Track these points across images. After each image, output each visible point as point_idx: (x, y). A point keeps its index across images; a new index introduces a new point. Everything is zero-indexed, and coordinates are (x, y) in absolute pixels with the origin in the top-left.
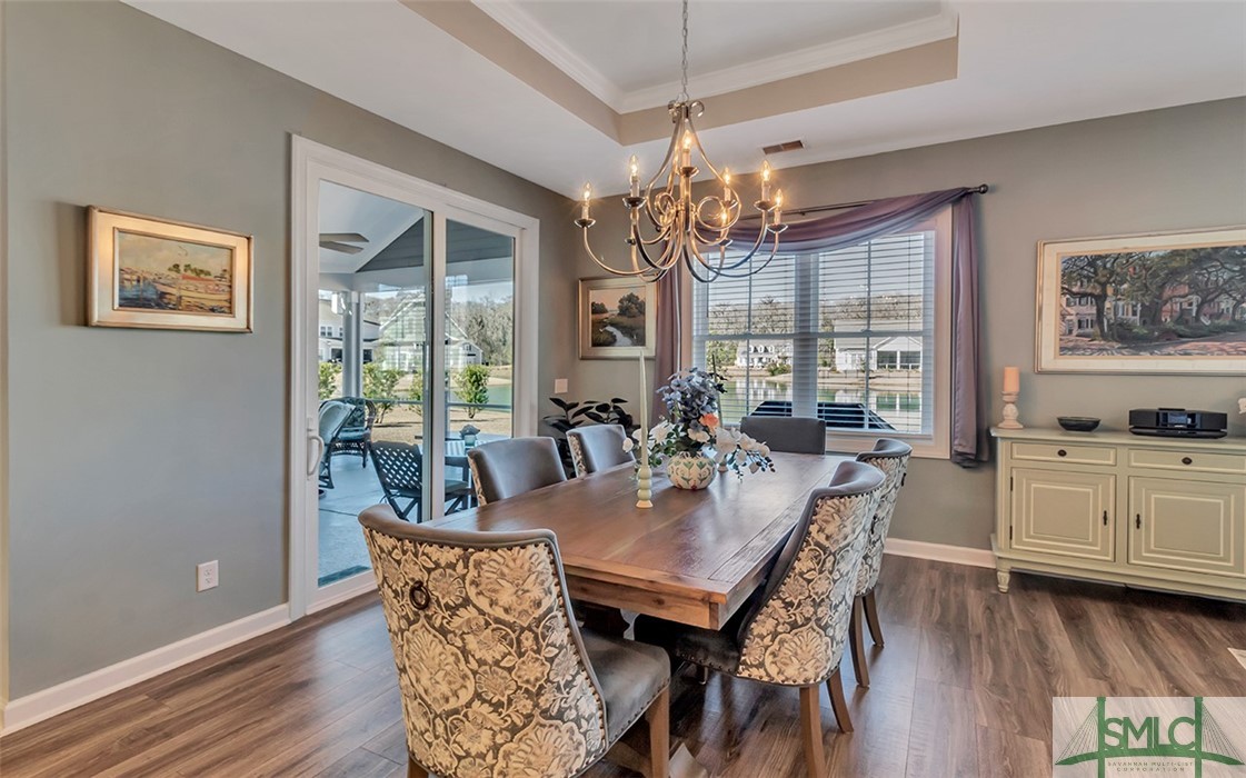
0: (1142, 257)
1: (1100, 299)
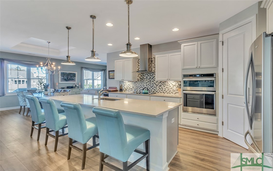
0: (67, 73)
1: (64, 76)
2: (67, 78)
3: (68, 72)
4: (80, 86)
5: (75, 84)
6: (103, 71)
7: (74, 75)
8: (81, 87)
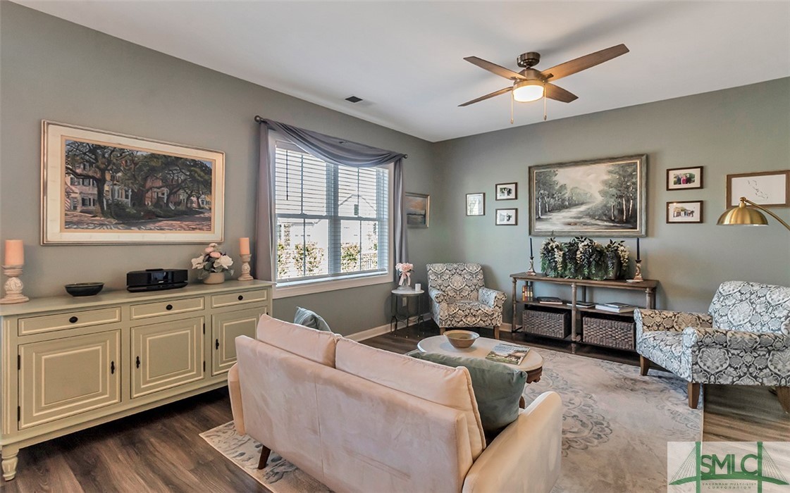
0: (131, 154)
1: (100, 182)
2: (138, 198)
3: (144, 147)
4: (247, 267)
5: (209, 250)
6: (392, 165)
7: (200, 176)
8: (254, 274)
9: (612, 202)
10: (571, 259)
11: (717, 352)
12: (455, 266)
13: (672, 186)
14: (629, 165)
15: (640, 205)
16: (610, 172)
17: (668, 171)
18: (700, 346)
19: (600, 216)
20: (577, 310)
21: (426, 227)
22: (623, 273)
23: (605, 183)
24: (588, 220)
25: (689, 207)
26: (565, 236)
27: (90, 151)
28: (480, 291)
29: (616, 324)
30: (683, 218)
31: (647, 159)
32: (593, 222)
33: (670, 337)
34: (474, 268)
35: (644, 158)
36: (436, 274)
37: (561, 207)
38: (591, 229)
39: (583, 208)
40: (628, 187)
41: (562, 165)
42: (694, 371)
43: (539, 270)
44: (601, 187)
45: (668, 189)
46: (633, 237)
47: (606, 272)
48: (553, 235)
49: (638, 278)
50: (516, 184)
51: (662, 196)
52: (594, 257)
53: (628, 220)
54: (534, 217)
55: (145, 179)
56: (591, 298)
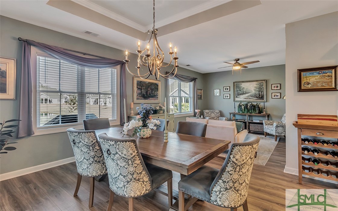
9: (257, 93)
10: (246, 108)
11: (281, 128)
12: (212, 111)
13: (273, 89)
14: (262, 83)
15: (265, 93)
16: (257, 84)
17: (272, 84)
18: (277, 127)
19: (254, 96)
20: (248, 122)
21: (202, 99)
22: (260, 112)
23: (255, 87)
24: (251, 97)
25: (277, 94)
26: (245, 102)
27: (140, 83)
28: (220, 118)
29: (258, 125)
30: (276, 97)
31: (267, 81)
32: (252, 98)
33: (271, 126)
34: (217, 111)
35: (265, 81)
36: (207, 113)
37: (243, 94)
38: (251, 100)
39: (249, 94)
40: (261, 89)
41: (243, 82)
42: (276, 133)
43: (237, 111)
44: (254, 88)
45: (272, 89)
46: (263, 102)
47: (256, 111)
48: (241, 102)
49: (264, 113)
50: (230, 87)
51: (270, 91)
52: (252, 107)
53: (262, 98)
54: (235, 96)
55: (148, 88)
56: (252, 119)
